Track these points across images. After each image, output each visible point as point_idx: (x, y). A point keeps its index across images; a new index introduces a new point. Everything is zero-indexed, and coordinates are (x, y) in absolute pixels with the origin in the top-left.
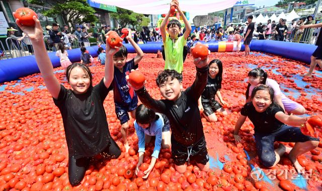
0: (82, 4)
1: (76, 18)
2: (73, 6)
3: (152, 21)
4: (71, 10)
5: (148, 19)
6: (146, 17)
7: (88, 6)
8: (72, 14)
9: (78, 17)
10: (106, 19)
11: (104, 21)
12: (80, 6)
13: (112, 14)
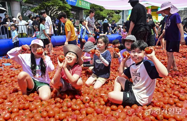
0: (61, 2)
1: (55, 14)
2: (54, 3)
3: (123, 19)
4: (52, 7)
5: (118, 16)
6: (117, 14)
7: (66, 4)
8: (53, 10)
9: (57, 13)
10: (80, 15)
11: (78, 17)
12: (59, 3)
13: (86, 11)
